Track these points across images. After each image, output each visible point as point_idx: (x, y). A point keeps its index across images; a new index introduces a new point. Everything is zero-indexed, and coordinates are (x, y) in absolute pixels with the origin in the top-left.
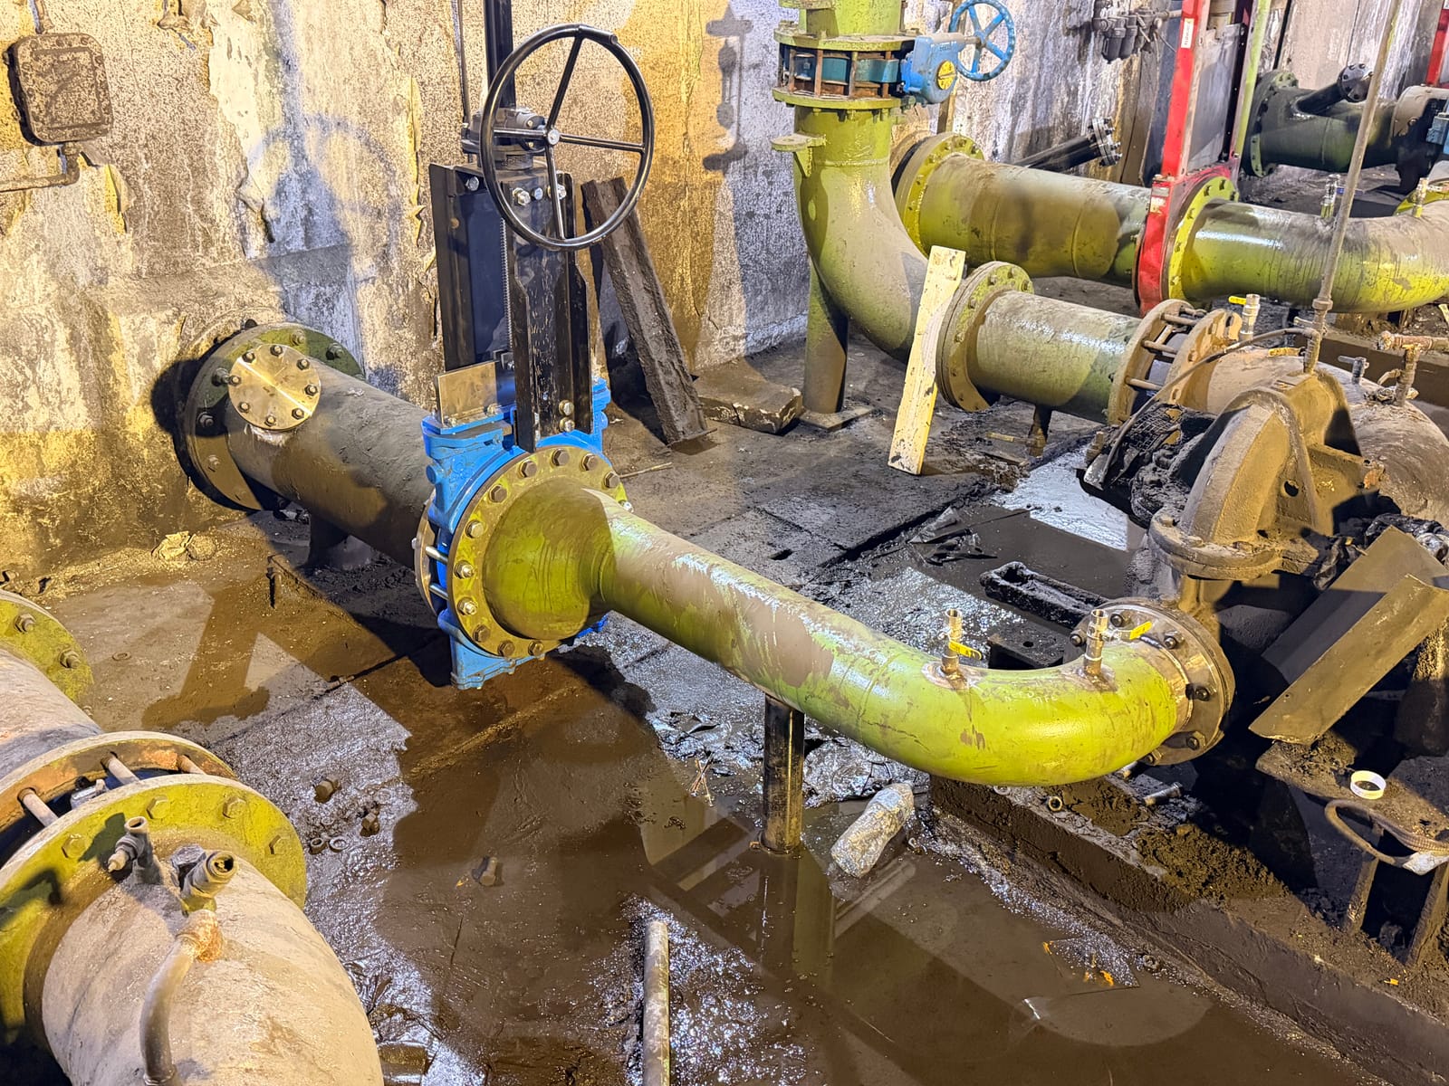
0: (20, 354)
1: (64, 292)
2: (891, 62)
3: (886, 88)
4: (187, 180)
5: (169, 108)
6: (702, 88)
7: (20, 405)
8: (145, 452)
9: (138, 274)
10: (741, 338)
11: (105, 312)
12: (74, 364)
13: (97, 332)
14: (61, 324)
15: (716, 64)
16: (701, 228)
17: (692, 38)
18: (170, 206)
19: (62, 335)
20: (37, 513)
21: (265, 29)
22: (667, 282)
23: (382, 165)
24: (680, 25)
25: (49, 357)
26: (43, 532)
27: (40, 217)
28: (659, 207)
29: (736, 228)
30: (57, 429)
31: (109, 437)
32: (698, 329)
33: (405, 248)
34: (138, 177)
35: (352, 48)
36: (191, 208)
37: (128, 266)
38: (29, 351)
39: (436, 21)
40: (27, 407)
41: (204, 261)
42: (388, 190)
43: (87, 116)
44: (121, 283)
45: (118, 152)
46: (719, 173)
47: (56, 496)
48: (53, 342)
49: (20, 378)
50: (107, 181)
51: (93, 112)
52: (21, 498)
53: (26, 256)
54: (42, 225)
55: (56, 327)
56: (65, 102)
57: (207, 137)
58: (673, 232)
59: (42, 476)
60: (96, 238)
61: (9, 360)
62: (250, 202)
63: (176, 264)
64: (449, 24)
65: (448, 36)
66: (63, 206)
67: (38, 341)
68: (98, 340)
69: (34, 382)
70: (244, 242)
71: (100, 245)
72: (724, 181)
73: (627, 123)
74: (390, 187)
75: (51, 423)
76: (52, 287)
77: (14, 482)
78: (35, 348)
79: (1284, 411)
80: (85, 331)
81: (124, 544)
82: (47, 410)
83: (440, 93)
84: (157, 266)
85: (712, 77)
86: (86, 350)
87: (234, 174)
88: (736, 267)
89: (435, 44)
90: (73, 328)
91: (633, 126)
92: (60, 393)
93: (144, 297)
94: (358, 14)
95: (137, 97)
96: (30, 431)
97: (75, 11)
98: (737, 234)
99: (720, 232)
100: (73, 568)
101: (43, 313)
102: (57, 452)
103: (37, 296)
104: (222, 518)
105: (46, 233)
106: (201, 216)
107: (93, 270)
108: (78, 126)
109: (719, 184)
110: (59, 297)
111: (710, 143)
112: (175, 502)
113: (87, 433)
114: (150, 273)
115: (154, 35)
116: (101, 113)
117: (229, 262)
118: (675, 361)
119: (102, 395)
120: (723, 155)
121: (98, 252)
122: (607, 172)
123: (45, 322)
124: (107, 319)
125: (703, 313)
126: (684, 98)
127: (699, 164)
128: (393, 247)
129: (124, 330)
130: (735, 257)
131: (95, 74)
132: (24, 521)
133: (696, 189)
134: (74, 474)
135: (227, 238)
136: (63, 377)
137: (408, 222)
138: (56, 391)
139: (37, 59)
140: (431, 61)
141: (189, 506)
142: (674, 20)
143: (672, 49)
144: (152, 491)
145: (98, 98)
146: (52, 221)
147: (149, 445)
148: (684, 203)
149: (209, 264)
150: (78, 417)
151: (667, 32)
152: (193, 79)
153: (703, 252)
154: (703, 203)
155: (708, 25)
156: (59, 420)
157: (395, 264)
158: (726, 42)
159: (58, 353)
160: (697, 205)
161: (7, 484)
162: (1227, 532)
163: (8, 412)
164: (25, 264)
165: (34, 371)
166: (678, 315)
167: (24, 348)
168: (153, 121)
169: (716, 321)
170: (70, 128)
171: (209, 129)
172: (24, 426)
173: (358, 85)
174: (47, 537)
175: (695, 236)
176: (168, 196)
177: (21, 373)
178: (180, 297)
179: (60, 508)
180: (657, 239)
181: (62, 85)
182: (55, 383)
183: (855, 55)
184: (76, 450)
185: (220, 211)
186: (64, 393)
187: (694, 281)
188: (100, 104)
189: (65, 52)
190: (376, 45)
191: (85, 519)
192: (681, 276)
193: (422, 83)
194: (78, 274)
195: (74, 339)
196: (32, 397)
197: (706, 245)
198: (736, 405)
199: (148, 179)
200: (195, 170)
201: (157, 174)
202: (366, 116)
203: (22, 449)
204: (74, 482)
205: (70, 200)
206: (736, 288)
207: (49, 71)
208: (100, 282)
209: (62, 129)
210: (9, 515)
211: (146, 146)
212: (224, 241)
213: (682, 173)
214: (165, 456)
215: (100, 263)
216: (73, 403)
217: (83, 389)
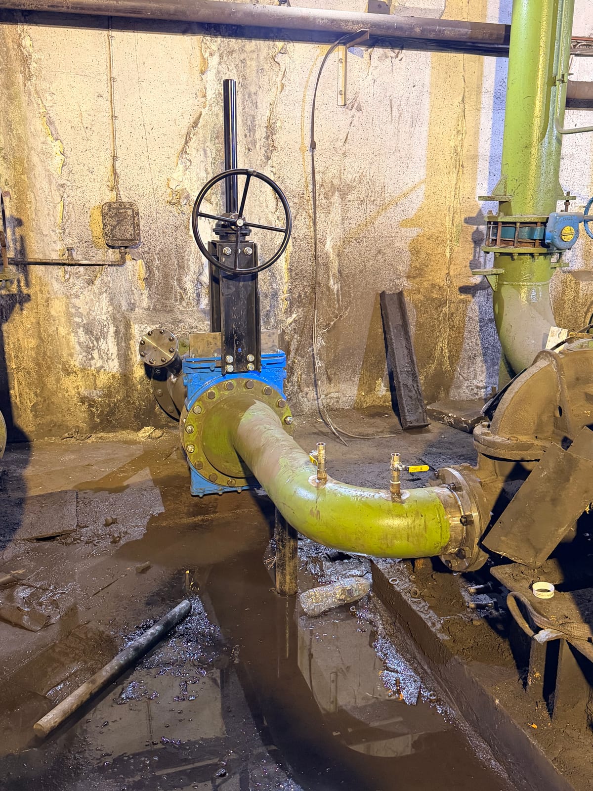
0: (92, 335)
1: (115, 312)
2: (539, 228)
3: (537, 242)
4: (176, 270)
5: (171, 239)
6: (460, 251)
7: (90, 357)
8: (139, 386)
9: (149, 308)
10: (482, 388)
11: (130, 322)
12: (116, 343)
13: (126, 331)
14: (112, 325)
15: (470, 239)
16: (456, 324)
17: (455, 225)
18: (166, 281)
19: (112, 330)
20: (90, 406)
21: (218, 208)
22: (432, 350)
23: (270, 273)
24: (447, 219)
25: (105, 338)
26: (92, 415)
27: (109, 278)
28: (428, 310)
29: (481, 326)
30: (105, 370)
31: (126, 377)
32: (452, 379)
33: (278, 313)
34: (154, 267)
35: (260, 219)
36: (176, 283)
37: (145, 304)
38: (97, 334)
39: (304, 209)
40: (93, 358)
41: (179, 307)
42: (272, 285)
43: (128, 236)
44: (141, 311)
45: (146, 255)
46: (470, 296)
47: (100, 399)
48: (108, 332)
49: (91, 345)
50: (139, 267)
51: (131, 235)
52: (85, 397)
53: (101, 294)
54: (110, 282)
55: (110, 326)
56: (119, 229)
57: (187, 253)
58: (436, 323)
59: (95, 389)
60: (132, 290)
61: (88, 336)
62: (203, 283)
63: (166, 306)
64: (310, 211)
65: (310, 217)
66: (119, 275)
67: (101, 330)
68: (127, 335)
69: (97, 348)
70: (198, 300)
71: (133, 294)
72: (474, 300)
73: (411, 265)
74: (273, 284)
75: (102, 367)
76: (111, 308)
77: (83, 389)
78: (99, 333)
79: (554, 362)
80: (122, 329)
81: (127, 428)
82: (101, 361)
83: (304, 243)
84: (157, 306)
85: (467, 246)
86: (122, 338)
87: (197, 270)
88: (480, 348)
89: (303, 220)
90: (117, 327)
91: (414, 267)
92: (108, 354)
93: (149, 318)
94: (264, 204)
95: (157, 233)
96: (93, 368)
97: (134, 195)
98: (481, 330)
99: (469, 326)
100: (103, 434)
101: (105, 319)
102: (103, 380)
103: (103, 312)
104: (171, 425)
105: (111, 286)
106: (180, 287)
107: (129, 304)
108: (124, 240)
109: (469, 301)
110: (113, 313)
111: (465, 279)
112: (150, 411)
113: (118, 375)
114: (154, 309)
115: (167, 207)
116: (135, 236)
117: (190, 309)
118: (415, 385)
119: (125, 359)
120: (473, 287)
121: (132, 297)
122: (396, 289)
123: (105, 323)
124: (130, 325)
125: (455, 370)
126: (448, 255)
127: (456, 290)
128: (272, 312)
129: (136, 330)
130: (479, 342)
131: (134, 219)
132: (84, 408)
133: (453, 302)
134: (110, 391)
135: (191, 298)
136: (110, 348)
137: (281, 302)
138: (106, 353)
139: (110, 211)
140: (300, 228)
141: (156, 415)
142: (443, 215)
143: (441, 230)
144: (140, 405)
145: (134, 229)
146: (114, 281)
147: (141, 383)
148: (445, 309)
149: (182, 309)
150: (114, 366)
151: (438, 221)
152: (182, 227)
153: (456, 337)
154: (457, 310)
155: (465, 219)
156: (106, 366)
157: (272, 320)
158: (477, 228)
159: (109, 337)
160: (453, 311)
161: (79, 390)
162: (506, 430)
163: (85, 359)
164: (100, 297)
165: (98, 343)
166: (439, 368)
167: (95, 332)
168: (163, 244)
169: (464, 375)
170: (121, 240)
171: (188, 249)
172: (91, 366)
173: (261, 236)
174: (94, 417)
175: (452, 328)
176: (166, 277)
177: (92, 343)
178: (163, 320)
179: (101, 405)
180: (426, 326)
181: (119, 222)
182: (106, 350)
183: (518, 224)
184: (112, 381)
185: (189, 286)
186: (110, 355)
187: (450, 351)
188: (135, 231)
189: (122, 209)
190: (272, 219)
191: (112, 412)
192: (441, 347)
193: (295, 238)
194: (123, 304)
195: (117, 332)
196: (95, 354)
197: (459, 333)
198: (450, 415)
199: (158, 268)
200: (179, 266)
201: (162, 267)
202: (264, 250)
203: (88, 376)
204: (109, 395)
205: (123, 273)
206: (479, 359)
207: (114, 216)
208: (132, 310)
209: (117, 240)
210: (79, 404)
211: (159, 254)
212: (189, 299)
213: (445, 294)
214: (148, 390)
215: (132, 301)
216: (113, 360)
217: (118, 355)
